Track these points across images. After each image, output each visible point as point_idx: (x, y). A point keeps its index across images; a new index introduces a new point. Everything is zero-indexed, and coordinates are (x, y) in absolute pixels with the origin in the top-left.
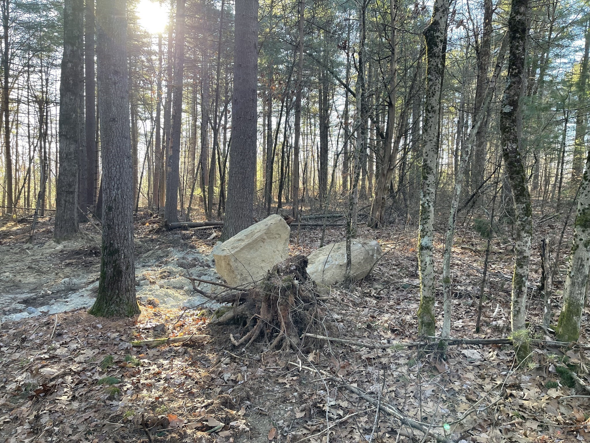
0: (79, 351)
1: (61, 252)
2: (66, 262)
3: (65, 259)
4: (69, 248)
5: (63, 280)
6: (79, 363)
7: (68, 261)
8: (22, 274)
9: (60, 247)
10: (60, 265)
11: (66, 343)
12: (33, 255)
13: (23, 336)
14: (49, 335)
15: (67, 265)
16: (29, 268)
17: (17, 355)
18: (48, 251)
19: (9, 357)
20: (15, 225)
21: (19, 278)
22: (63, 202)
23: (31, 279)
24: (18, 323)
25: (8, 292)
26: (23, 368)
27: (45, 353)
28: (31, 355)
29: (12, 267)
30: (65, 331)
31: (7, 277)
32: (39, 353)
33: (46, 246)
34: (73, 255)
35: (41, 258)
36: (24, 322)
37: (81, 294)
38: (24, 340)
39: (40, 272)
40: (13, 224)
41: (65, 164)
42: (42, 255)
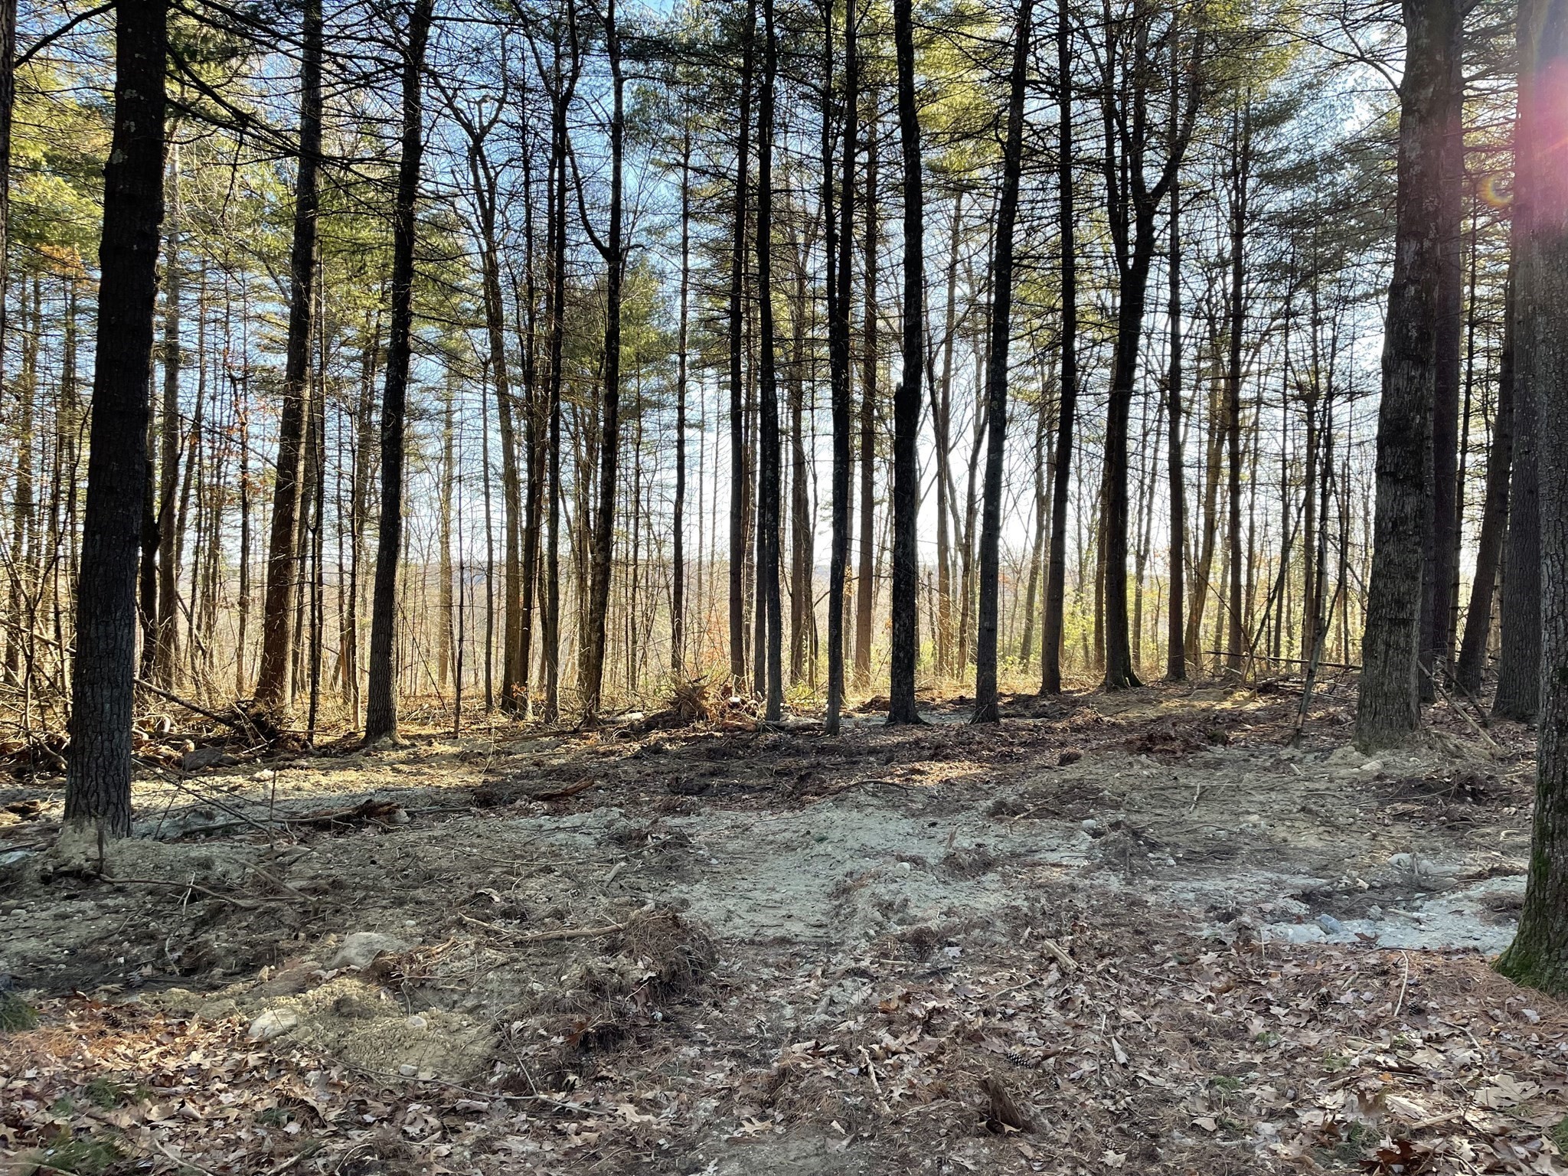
0: (1481, 1075)
1: (1379, 778)
2: (1395, 809)
3: (1392, 801)
4: (1398, 772)
5: (1394, 859)
6: (1485, 1109)
7: (1400, 807)
8: (1288, 823)
9: (1372, 765)
10: (1380, 815)
11: (1438, 1039)
12: (1309, 780)
13: (1324, 990)
14: (1389, 1005)
15: (1399, 817)
16: (1303, 809)
17: (1312, 1038)
18: (1343, 772)
19: (1292, 1036)
20: (1252, 699)
21: (1281, 832)
22: (1382, 647)
23: (1310, 839)
24: (1304, 952)
25: (1260, 864)
26: (1332, 1076)
27: (1385, 1052)
28: (1349, 1046)
29: (1261, 803)
30: (1432, 1004)
31: (1255, 826)
32: (1370, 1047)
33: (1334, 758)
34: (1412, 791)
35: (1328, 789)
36: (1317, 952)
37: (1454, 908)
38: (1325, 1001)
39: (1329, 824)
40: (1246, 694)
41: (1389, 548)
42: (1331, 780)
